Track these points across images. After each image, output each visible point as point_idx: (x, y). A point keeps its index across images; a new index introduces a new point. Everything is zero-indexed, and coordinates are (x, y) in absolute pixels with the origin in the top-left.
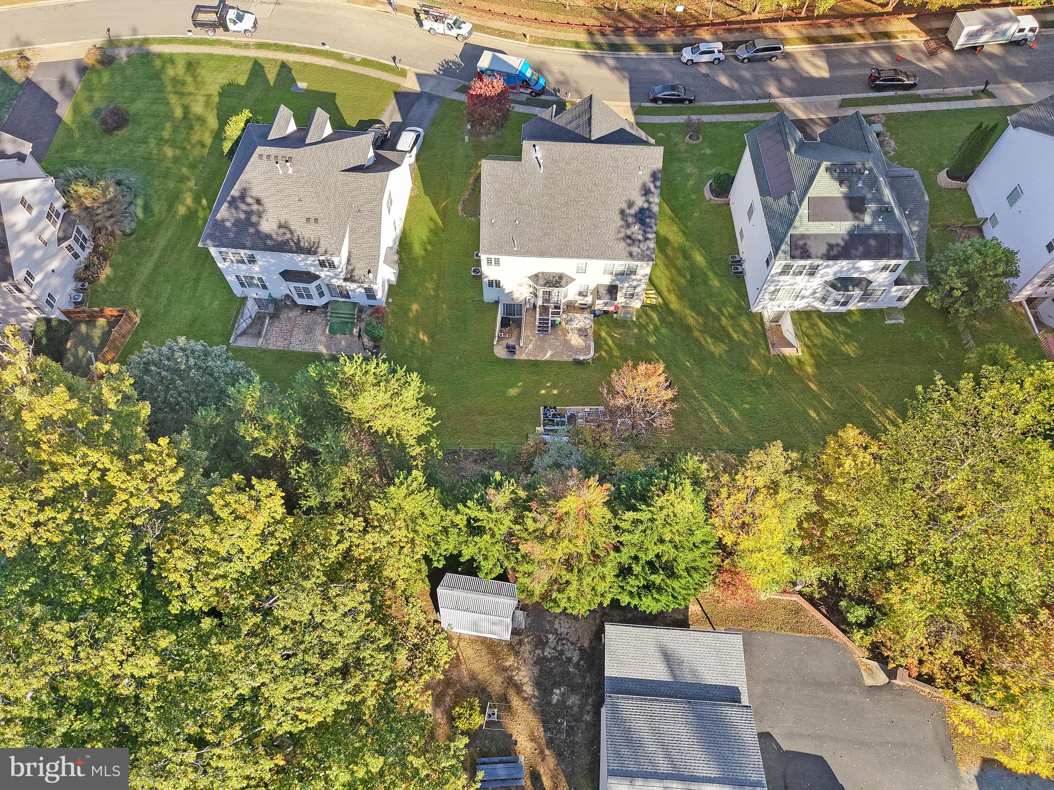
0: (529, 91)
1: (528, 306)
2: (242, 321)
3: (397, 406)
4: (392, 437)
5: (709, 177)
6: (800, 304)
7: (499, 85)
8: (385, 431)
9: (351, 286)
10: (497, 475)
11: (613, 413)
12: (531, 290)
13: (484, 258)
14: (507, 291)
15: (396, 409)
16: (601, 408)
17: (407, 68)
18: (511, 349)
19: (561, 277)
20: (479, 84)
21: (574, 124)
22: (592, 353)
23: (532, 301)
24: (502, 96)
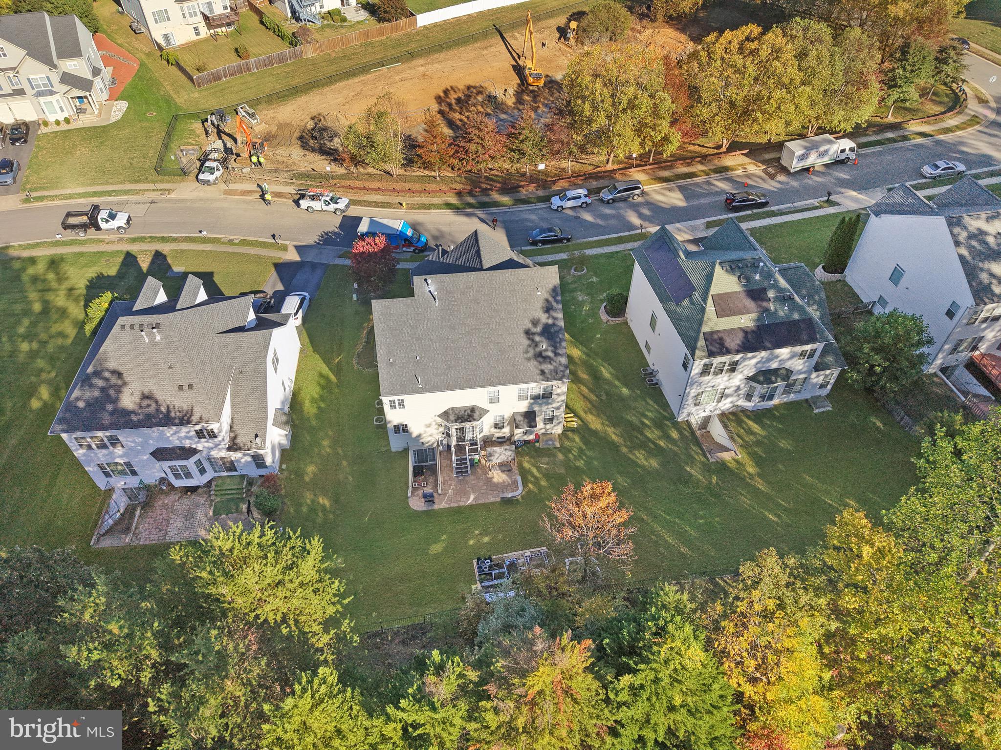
0: (412, 249)
1: (441, 448)
2: (107, 517)
3: (291, 581)
4: (288, 626)
5: (602, 301)
6: (726, 405)
7: (381, 241)
8: (279, 618)
9: (235, 456)
10: (435, 654)
11: (559, 552)
12: (442, 429)
13: (386, 400)
14: (414, 435)
15: (290, 586)
16: (544, 549)
17: (288, 243)
18: (429, 499)
19: (473, 409)
20: (361, 243)
21: (463, 259)
22: (520, 488)
23: (445, 442)
24: (385, 251)
